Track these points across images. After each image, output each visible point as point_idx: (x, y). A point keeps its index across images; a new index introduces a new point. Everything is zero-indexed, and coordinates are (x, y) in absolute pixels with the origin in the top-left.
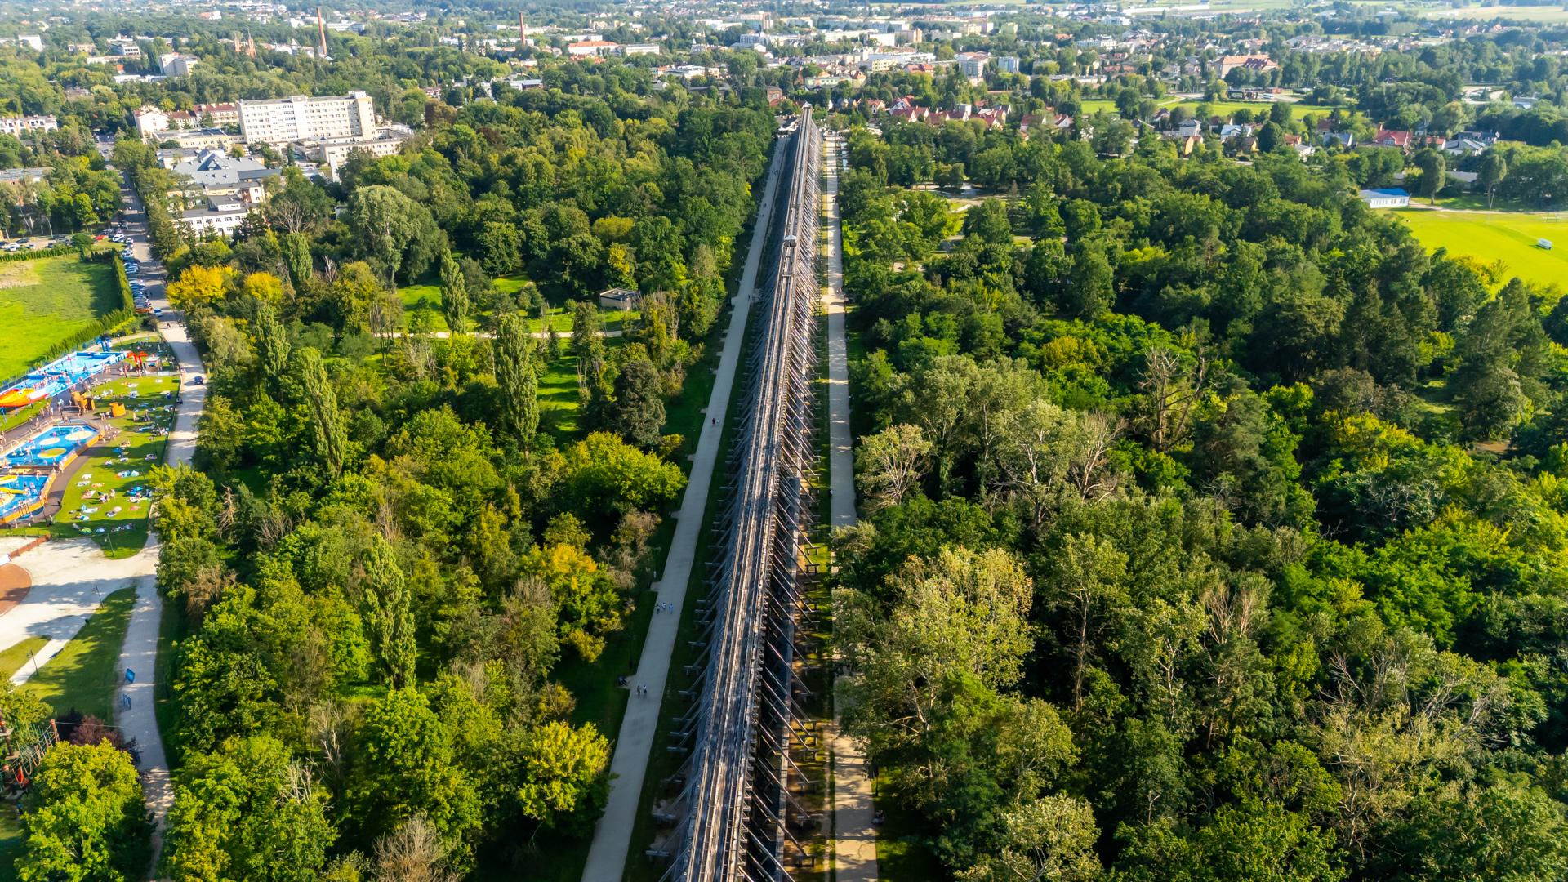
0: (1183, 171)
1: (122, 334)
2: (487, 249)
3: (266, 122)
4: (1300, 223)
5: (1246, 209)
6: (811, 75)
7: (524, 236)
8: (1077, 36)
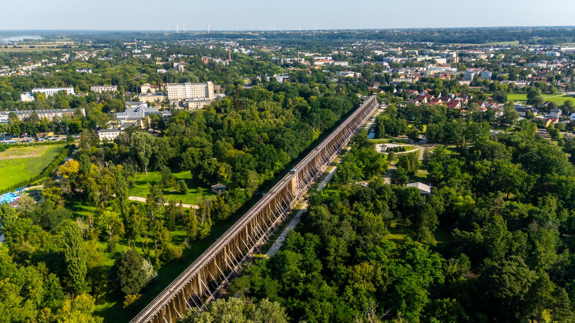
0: (524, 144)
1: (36, 185)
2: (183, 159)
3: (175, 92)
4: (567, 189)
5: (538, 176)
6: (395, 77)
7: (201, 154)
8: (528, 62)
